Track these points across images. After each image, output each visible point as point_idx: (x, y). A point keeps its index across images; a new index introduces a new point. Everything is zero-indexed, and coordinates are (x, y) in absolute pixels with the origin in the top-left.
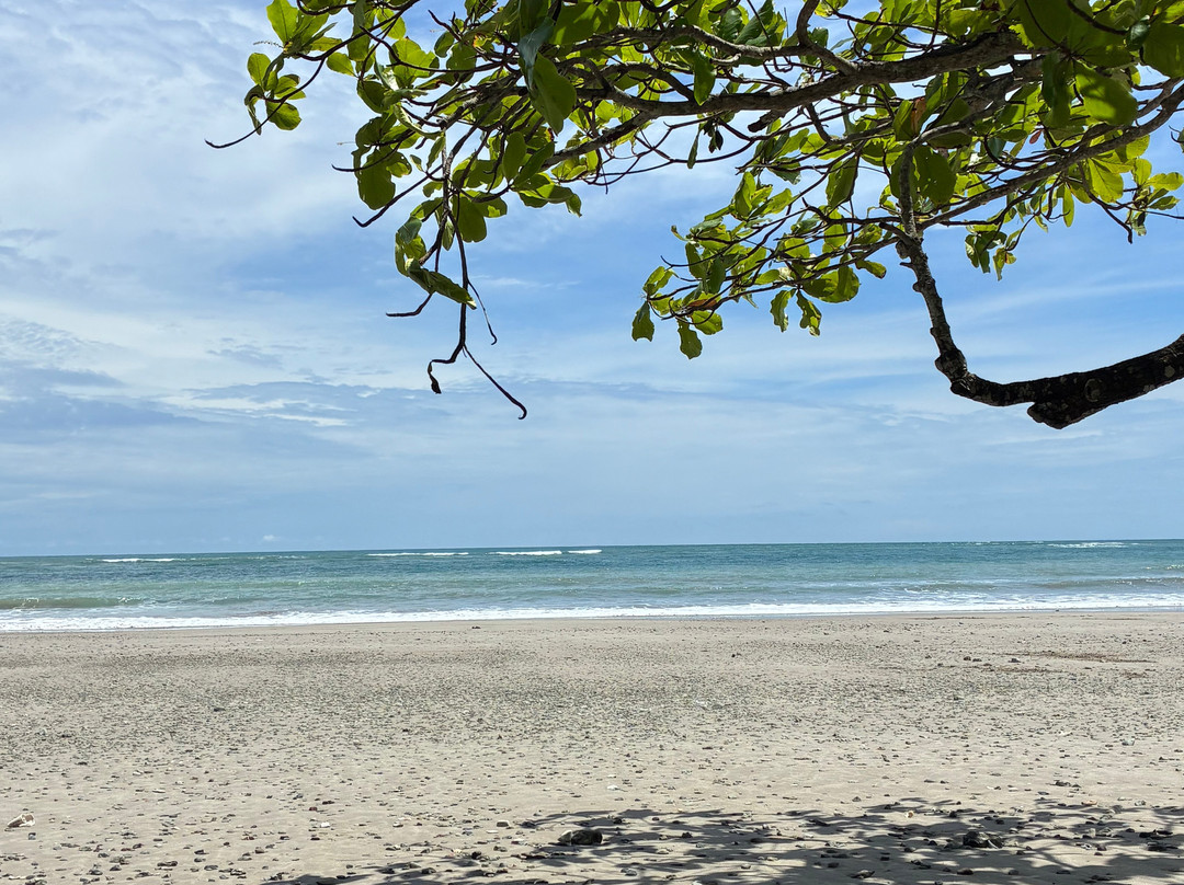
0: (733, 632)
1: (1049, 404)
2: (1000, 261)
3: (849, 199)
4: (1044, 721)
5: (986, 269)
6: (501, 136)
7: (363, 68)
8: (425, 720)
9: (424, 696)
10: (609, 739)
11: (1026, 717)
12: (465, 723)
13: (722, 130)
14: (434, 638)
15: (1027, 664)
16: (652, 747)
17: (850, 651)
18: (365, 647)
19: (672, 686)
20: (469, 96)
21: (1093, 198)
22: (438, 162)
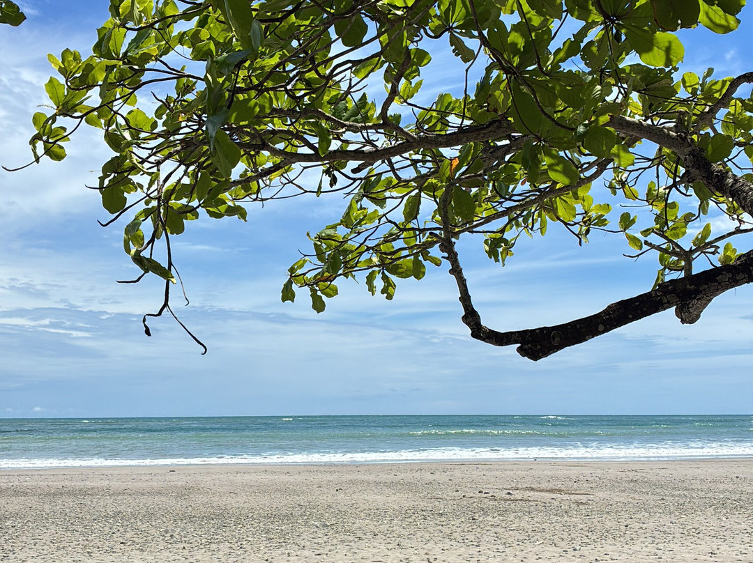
0: (337, 474)
1: (529, 345)
2: (504, 255)
3: (416, 218)
4: (527, 534)
5: (497, 260)
6: (196, 170)
7: (109, 124)
8: (136, 536)
9: (135, 519)
10: (255, 549)
11: (515, 531)
12: (161, 537)
13: (336, 173)
14: (144, 478)
15: (517, 496)
16: (283, 554)
17: (409, 487)
18: (98, 484)
19: (297, 512)
20: (175, 146)
21: (558, 218)
22: (154, 187)
